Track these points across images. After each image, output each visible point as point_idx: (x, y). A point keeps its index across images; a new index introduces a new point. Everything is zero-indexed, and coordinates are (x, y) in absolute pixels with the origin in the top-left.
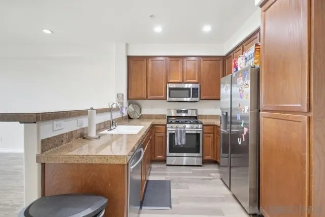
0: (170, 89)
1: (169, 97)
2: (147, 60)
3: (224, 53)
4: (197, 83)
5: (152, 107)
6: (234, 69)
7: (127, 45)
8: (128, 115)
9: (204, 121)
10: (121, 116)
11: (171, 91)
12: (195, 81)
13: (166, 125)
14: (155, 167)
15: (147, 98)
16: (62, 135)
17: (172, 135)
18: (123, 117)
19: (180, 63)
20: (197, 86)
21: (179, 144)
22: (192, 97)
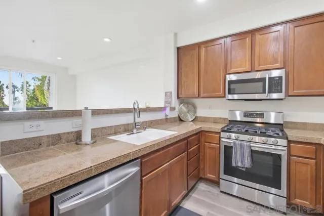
0: (231, 82)
1: (229, 93)
2: (199, 47)
4: (279, 69)
5: (210, 108)
7: (176, 34)
8: (179, 117)
10: (164, 118)
12: (278, 65)
13: (220, 133)
14: (203, 188)
15: (199, 96)
16: (40, 138)
17: (228, 149)
18: (167, 119)
19: (248, 40)
20: (281, 73)
21: (239, 164)
22: (270, 92)
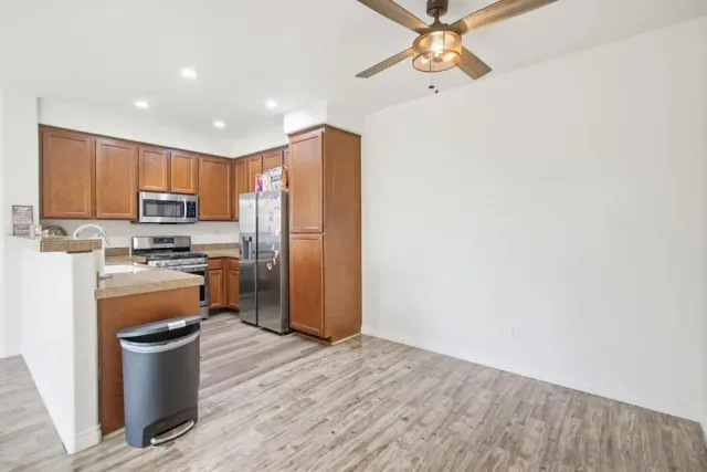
0: (146, 202)
1: (145, 215)
3: (233, 155)
4: (193, 194)
6: (257, 187)
7: (39, 100)
9: (211, 254)
11: (148, 206)
12: (191, 191)
13: (146, 263)
15: (93, 217)
20: (194, 199)
22: (188, 216)
